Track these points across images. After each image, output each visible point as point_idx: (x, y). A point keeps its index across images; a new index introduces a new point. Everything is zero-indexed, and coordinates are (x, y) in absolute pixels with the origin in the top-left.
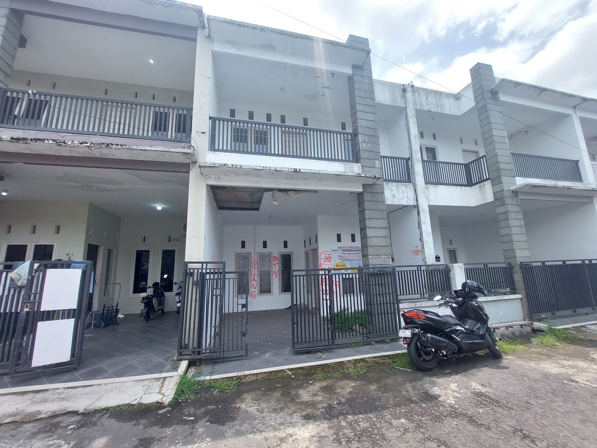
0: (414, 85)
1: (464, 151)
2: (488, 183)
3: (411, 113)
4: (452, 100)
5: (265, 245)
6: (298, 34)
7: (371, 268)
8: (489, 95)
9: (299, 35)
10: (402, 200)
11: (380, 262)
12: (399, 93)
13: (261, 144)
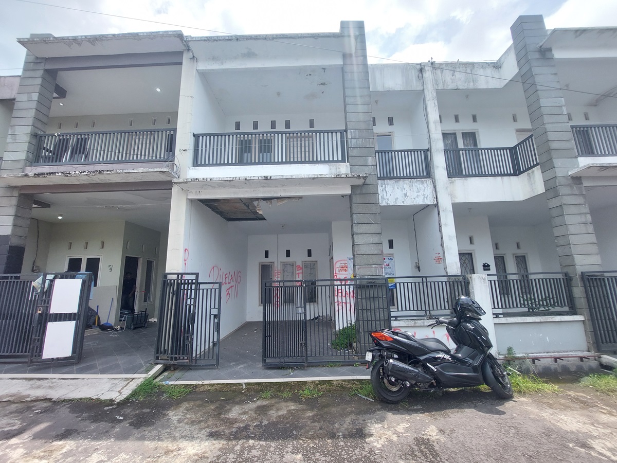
0: (434, 62)
1: (518, 131)
2: (538, 169)
3: (431, 96)
4: (489, 71)
5: (288, 254)
6: (274, 34)
7: (358, 279)
8: (537, 55)
9: (275, 36)
10: (417, 199)
11: (369, 273)
12: (414, 74)
13: (266, 153)
